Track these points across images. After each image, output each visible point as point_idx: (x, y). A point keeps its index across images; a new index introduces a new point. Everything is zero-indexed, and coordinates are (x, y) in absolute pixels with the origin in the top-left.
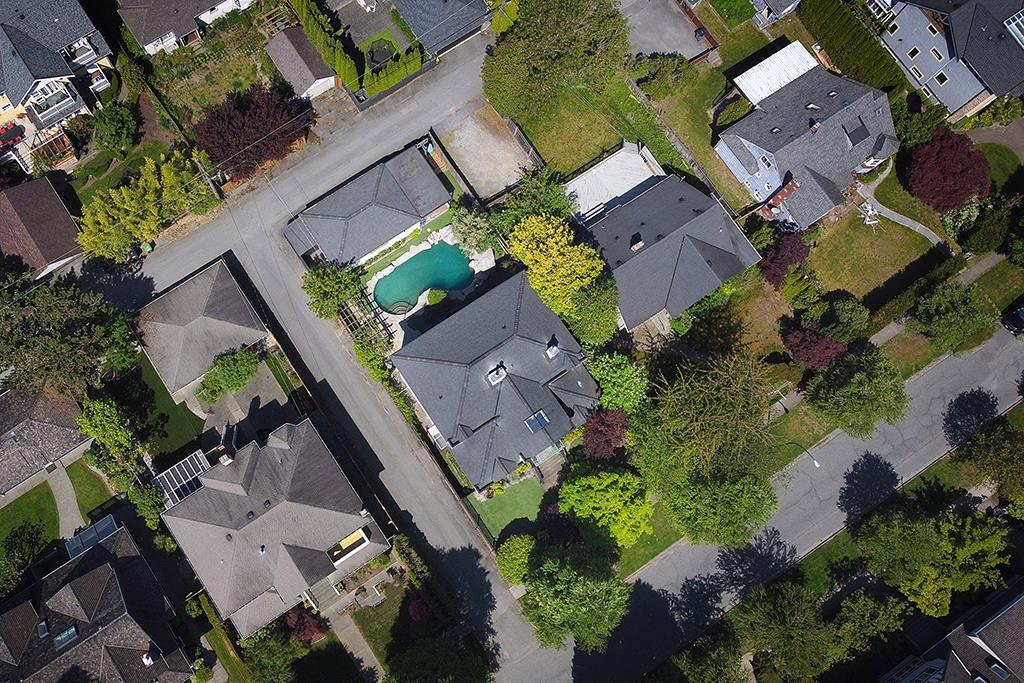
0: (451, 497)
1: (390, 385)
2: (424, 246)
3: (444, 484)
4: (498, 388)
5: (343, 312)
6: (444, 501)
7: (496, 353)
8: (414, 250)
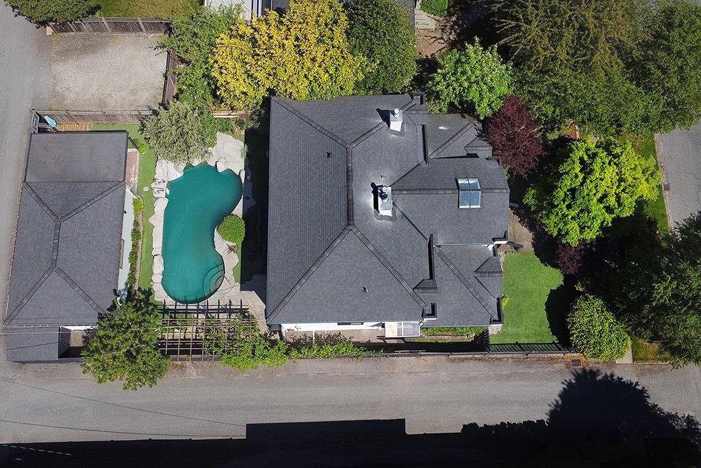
0: (472, 363)
1: (299, 350)
2: (161, 206)
3: (453, 361)
4: (398, 213)
5: (170, 350)
6: (472, 374)
7: (355, 184)
8: (157, 221)
